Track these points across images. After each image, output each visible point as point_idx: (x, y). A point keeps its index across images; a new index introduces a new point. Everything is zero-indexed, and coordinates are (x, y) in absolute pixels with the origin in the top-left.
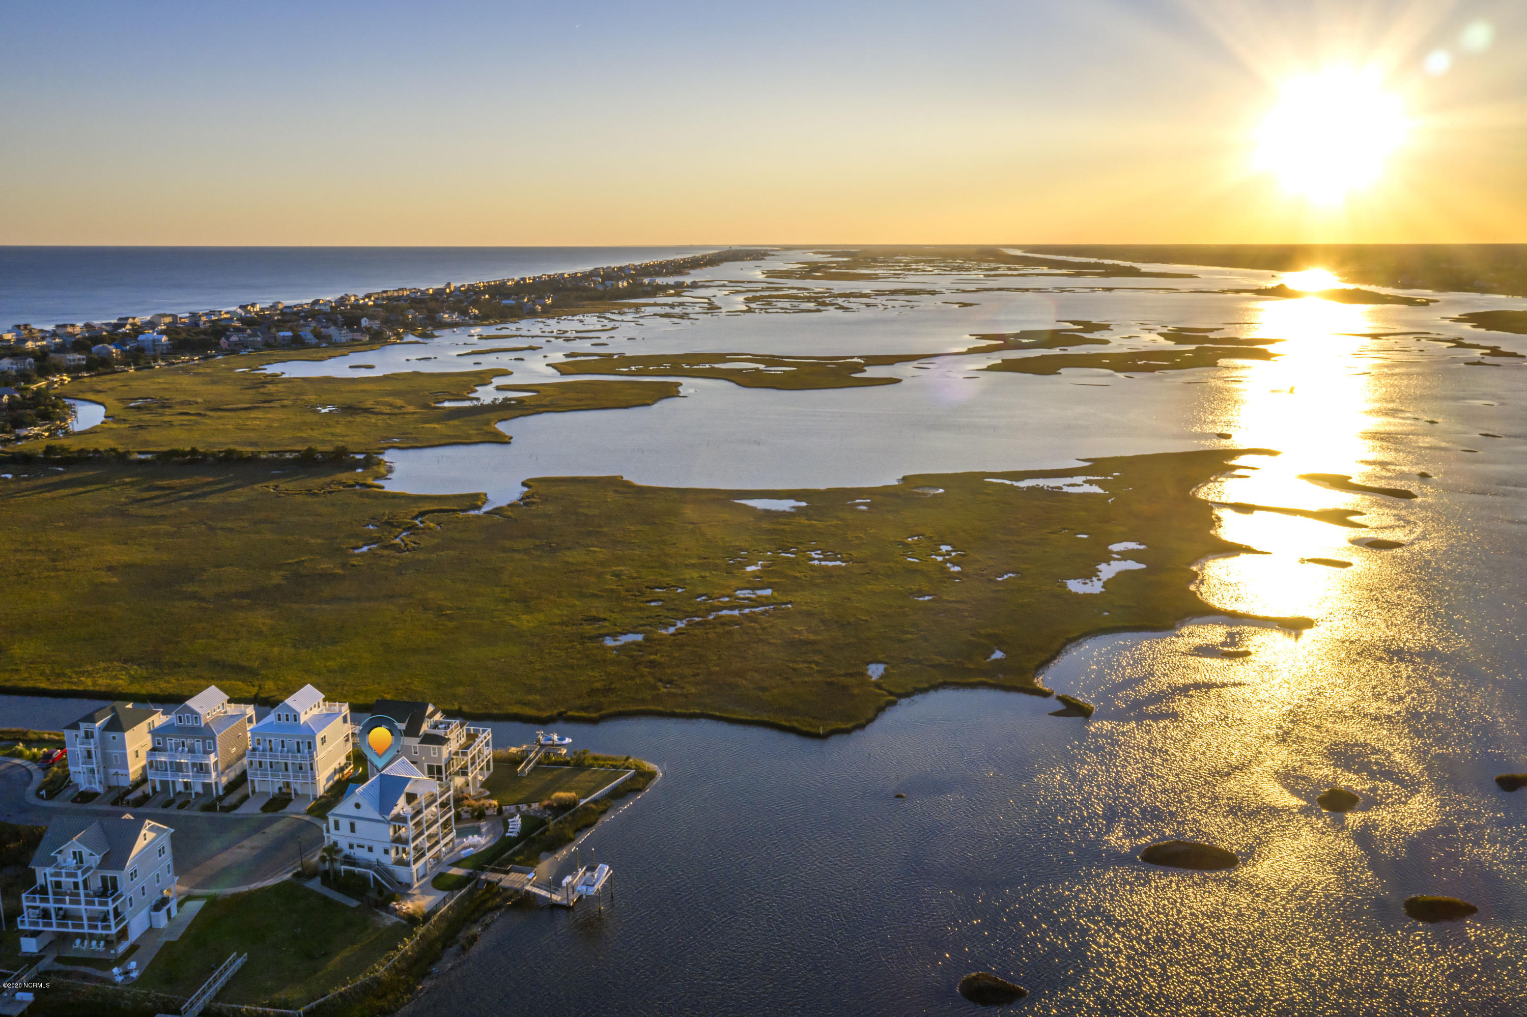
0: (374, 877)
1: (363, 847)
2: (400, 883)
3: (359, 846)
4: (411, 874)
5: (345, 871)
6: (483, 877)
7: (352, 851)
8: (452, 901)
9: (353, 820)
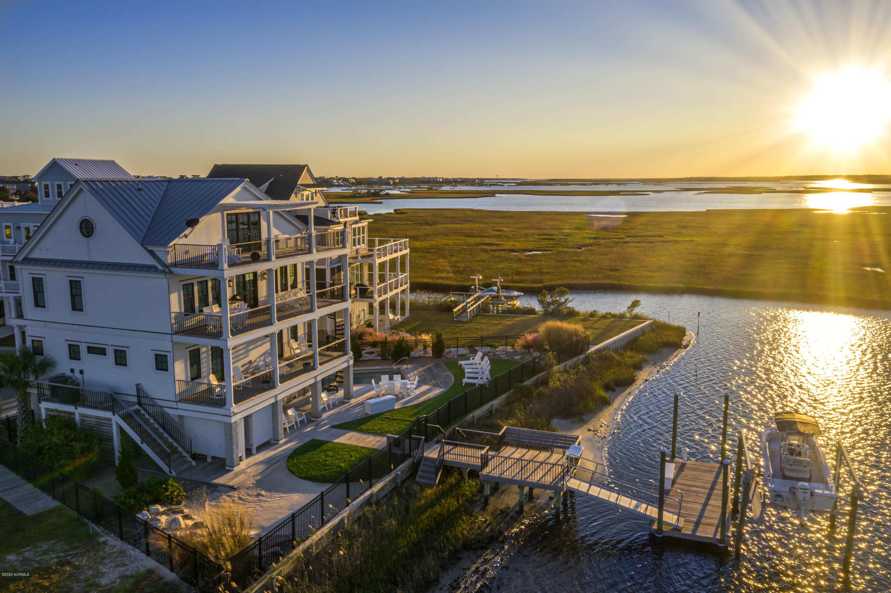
0: (122, 431)
1: (102, 352)
2: (198, 457)
3: (92, 350)
4: (229, 428)
5: (53, 417)
6: (432, 453)
7: (75, 365)
8: (345, 513)
9: (75, 273)
